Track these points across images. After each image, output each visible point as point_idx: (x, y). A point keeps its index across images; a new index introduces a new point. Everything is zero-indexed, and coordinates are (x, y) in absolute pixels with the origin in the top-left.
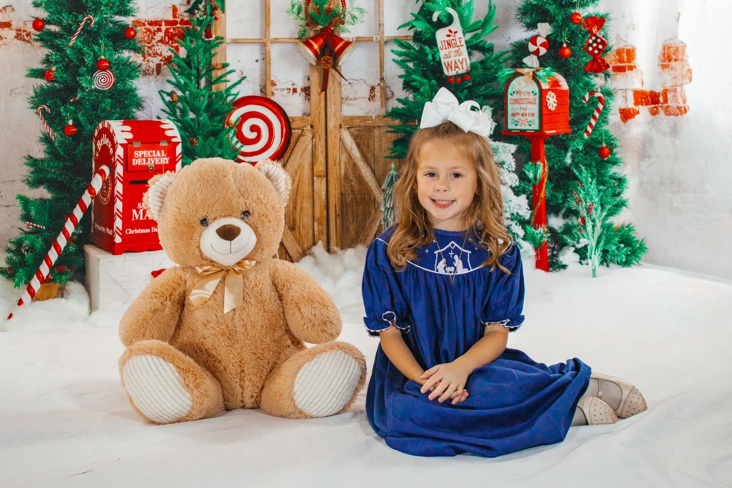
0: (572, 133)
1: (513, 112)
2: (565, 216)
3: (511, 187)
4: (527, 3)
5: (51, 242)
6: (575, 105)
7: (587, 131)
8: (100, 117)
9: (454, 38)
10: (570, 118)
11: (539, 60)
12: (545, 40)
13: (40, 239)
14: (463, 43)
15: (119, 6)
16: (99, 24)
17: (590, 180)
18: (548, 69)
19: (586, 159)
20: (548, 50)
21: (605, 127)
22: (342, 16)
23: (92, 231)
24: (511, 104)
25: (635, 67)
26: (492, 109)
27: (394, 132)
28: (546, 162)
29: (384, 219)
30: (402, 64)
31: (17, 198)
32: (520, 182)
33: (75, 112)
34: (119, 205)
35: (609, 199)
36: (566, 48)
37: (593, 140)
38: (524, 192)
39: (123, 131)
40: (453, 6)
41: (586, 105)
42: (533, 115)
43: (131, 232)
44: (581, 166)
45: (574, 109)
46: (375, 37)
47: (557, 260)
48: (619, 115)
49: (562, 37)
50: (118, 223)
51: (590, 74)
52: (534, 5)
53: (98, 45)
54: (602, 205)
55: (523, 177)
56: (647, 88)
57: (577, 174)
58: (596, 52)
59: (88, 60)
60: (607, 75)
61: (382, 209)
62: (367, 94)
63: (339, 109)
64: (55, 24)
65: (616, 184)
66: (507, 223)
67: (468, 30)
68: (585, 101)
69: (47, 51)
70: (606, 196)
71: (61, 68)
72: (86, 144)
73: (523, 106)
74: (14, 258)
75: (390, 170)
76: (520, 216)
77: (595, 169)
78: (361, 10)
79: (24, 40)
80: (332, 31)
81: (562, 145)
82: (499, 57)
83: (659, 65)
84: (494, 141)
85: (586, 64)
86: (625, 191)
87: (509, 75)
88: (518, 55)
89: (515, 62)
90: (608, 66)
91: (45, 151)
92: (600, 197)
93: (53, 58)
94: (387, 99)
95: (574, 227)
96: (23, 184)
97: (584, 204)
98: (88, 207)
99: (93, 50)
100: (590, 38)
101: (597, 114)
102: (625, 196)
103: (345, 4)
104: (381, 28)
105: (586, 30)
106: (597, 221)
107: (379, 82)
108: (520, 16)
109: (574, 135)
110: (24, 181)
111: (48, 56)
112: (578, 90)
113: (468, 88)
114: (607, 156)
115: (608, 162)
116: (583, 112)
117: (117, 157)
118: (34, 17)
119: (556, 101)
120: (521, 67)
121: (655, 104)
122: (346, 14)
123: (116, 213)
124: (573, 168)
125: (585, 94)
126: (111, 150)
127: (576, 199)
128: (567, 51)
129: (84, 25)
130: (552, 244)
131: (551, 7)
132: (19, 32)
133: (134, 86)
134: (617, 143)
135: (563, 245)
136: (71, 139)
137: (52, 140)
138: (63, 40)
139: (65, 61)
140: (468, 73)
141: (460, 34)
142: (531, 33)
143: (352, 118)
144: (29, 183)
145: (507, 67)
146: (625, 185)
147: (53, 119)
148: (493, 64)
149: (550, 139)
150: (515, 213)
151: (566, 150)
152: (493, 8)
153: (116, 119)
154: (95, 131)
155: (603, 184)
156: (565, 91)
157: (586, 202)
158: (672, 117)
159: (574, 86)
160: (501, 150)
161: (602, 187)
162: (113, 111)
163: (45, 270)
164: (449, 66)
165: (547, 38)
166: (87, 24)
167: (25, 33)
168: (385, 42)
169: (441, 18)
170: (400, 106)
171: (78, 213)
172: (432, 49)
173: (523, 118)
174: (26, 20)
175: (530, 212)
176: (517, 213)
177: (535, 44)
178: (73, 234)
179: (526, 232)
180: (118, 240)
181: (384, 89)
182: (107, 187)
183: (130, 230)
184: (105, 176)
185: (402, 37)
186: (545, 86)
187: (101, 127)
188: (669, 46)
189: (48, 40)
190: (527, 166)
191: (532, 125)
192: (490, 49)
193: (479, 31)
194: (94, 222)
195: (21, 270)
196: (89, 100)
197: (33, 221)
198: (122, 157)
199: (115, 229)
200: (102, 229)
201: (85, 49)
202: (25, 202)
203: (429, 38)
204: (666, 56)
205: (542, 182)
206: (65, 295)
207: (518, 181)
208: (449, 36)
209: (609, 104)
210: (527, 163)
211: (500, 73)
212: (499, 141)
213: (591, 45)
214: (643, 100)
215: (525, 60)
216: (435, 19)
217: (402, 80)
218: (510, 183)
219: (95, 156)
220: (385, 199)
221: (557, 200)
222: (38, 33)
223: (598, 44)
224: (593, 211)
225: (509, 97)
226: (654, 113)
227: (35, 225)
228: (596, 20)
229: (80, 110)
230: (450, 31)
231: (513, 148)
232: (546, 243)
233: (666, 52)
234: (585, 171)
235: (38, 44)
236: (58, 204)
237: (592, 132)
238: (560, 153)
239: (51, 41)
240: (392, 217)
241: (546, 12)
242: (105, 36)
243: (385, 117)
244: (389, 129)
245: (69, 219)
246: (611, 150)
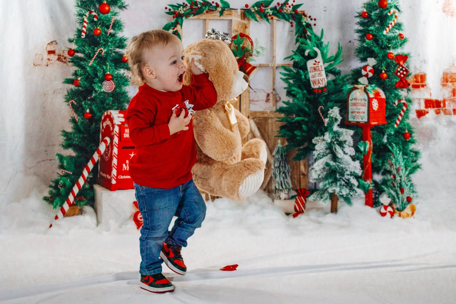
0: (387, 124)
1: (352, 111)
2: (383, 174)
3: (350, 156)
4: (361, 46)
5: (75, 182)
6: (389, 107)
7: (396, 123)
8: (105, 108)
9: (317, 65)
10: (386, 115)
11: (368, 80)
12: (372, 68)
13: (68, 180)
14: (323, 69)
15: (119, 43)
16: (107, 53)
17: (398, 152)
18: (373, 85)
19: (396, 140)
20: (374, 74)
21: (407, 121)
22: (251, 51)
23: (99, 176)
24: (351, 106)
25: (426, 85)
26: (339, 109)
27: (280, 121)
28: (371, 141)
29: (274, 174)
30: (286, 80)
31: (56, 155)
32: (356, 153)
33: (91, 105)
34: (115, 161)
35: (410, 164)
36: (384, 73)
37: (400, 128)
38: (358, 159)
39: (119, 117)
40: (318, 47)
41: (396, 108)
42: (364, 113)
43: (122, 177)
44: (392, 143)
45: (388, 110)
46: (270, 64)
47: (378, 201)
48: (416, 114)
49: (382, 66)
50: (114, 172)
51: (398, 89)
52: (366, 47)
53: (106, 65)
54: (406, 167)
55: (357, 150)
56: (434, 98)
57: (390, 148)
58: (402, 76)
59: (100, 74)
60: (409, 90)
61: (273, 167)
62: (265, 98)
63: (248, 107)
64: (81, 53)
65: (414, 155)
66: (347, 177)
67: (326, 61)
68: (395, 104)
69: (76, 68)
70: (408, 162)
71: (83, 78)
72: (96, 124)
73: (358, 107)
74: (54, 191)
75: (278, 144)
76: (356, 174)
77: (401, 146)
78: (262, 48)
79: (62, 61)
80: (245, 60)
81: (381, 131)
82: (344, 77)
83: (440, 84)
84: (341, 128)
85: (396, 83)
86: (419, 159)
87: (350, 89)
88: (356, 77)
89: (353, 81)
90: (409, 85)
91: (72, 128)
92: (404, 163)
93: (79, 73)
94: (277, 101)
95: (389, 180)
96: (60, 147)
97: (395, 167)
98: (96, 161)
99: (103, 69)
100: (399, 67)
101: (402, 113)
102: (419, 162)
103: (253, 44)
104: (274, 59)
105: (396, 63)
106: (403, 177)
107: (272, 91)
108: (357, 54)
109: (389, 125)
110: (60, 145)
111: (76, 71)
112: (391, 98)
113: (325, 96)
114: (409, 138)
115: (409, 142)
116: (393, 112)
117: (114, 132)
118: (68, 48)
119: (378, 105)
120: (357, 84)
121: (438, 107)
122: (253, 50)
123: (113, 166)
124: (388, 145)
125: (395, 100)
126: (111, 128)
127: (390, 164)
128: (385, 75)
129: (98, 53)
130: (375, 190)
131: (375, 48)
132: (60, 57)
133: (126, 91)
134: (414, 130)
135: (381, 191)
136: (88, 121)
137: (76, 121)
138: (85, 62)
139: (86, 74)
140: (325, 87)
141: (321, 63)
142: (364, 64)
143: (255, 113)
144: (63, 146)
145: (349, 83)
146: (419, 156)
147: (78, 109)
148: (340, 82)
149: (374, 128)
150: (352, 172)
151: (384, 134)
152: (341, 48)
153: (115, 110)
154: (102, 116)
155: (406, 154)
156: (383, 99)
157: (396, 166)
158: (448, 116)
159: (389, 96)
160: (344, 133)
161: (405, 157)
162: (113, 105)
163: (71, 198)
164: (314, 82)
165: (373, 67)
166: (100, 53)
167: (63, 57)
168: (277, 68)
169: (310, 54)
170: (285, 106)
171: (91, 165)
172: (304, 71)
173: (358, 115)
174: (64, 49)
175: (362, 171)
176: (354, 172)
177: (366, 70)
178: (88, 178)
179: (359, 183)
180: (114, 182)
181: (275, 95)
182: (109, 150)
183: (121, 176)
184: (107, 144)
185: (287, 64)
186: (372, 96)
187: (106, 114)
188: (447, 73)
189: (77, 62)
190: (360, 143)
191: (364, 119)
192: (338, 73)
193: (332, 62)
194: (100, 171)
195: (57, 198)
196: (99, 98)
197: (65, 169)
198: (118, 132)
199: (112, 175)
200: (104, 175)
201: (98, 68)
202: (61, 158)
203: (303, 65)
204: (445, 79)
205: (369, 152)
206: (83, 214)
207: (354, 152)
208: (315, 64)
209: (410, 107)
210: (360, 141)
211: (344, 88)
212: (344, 128)
213: (399, 72)
214: (431, 105)
215: (360, 80)
216: (306, 54)
217: (286, 90)
218: (349, 153)
219: (102, 131)
220: (274, 161)
221: (378, 164)
222: (71, 57)
223: (403, 71)
224: (401, 171)
225: (350, 102)
226: (438, 113)
227: (66, 171)
228: (402, 57)
229: (94, 104)
230: (316, 61)
231: (351, 132)
232: (372, 190)
233: (445, 77)
234: (396, 147)
235: (71, 64)
236: (79, 159)
237: (400, 124)
238: (380, 136)
239: (78, 63)
240: (278, 172)
241: (373, 51)
242: (110, 60)
243: (275, 112)
244: (277, 119)
245: (85, 169)
246: (410, 135)
